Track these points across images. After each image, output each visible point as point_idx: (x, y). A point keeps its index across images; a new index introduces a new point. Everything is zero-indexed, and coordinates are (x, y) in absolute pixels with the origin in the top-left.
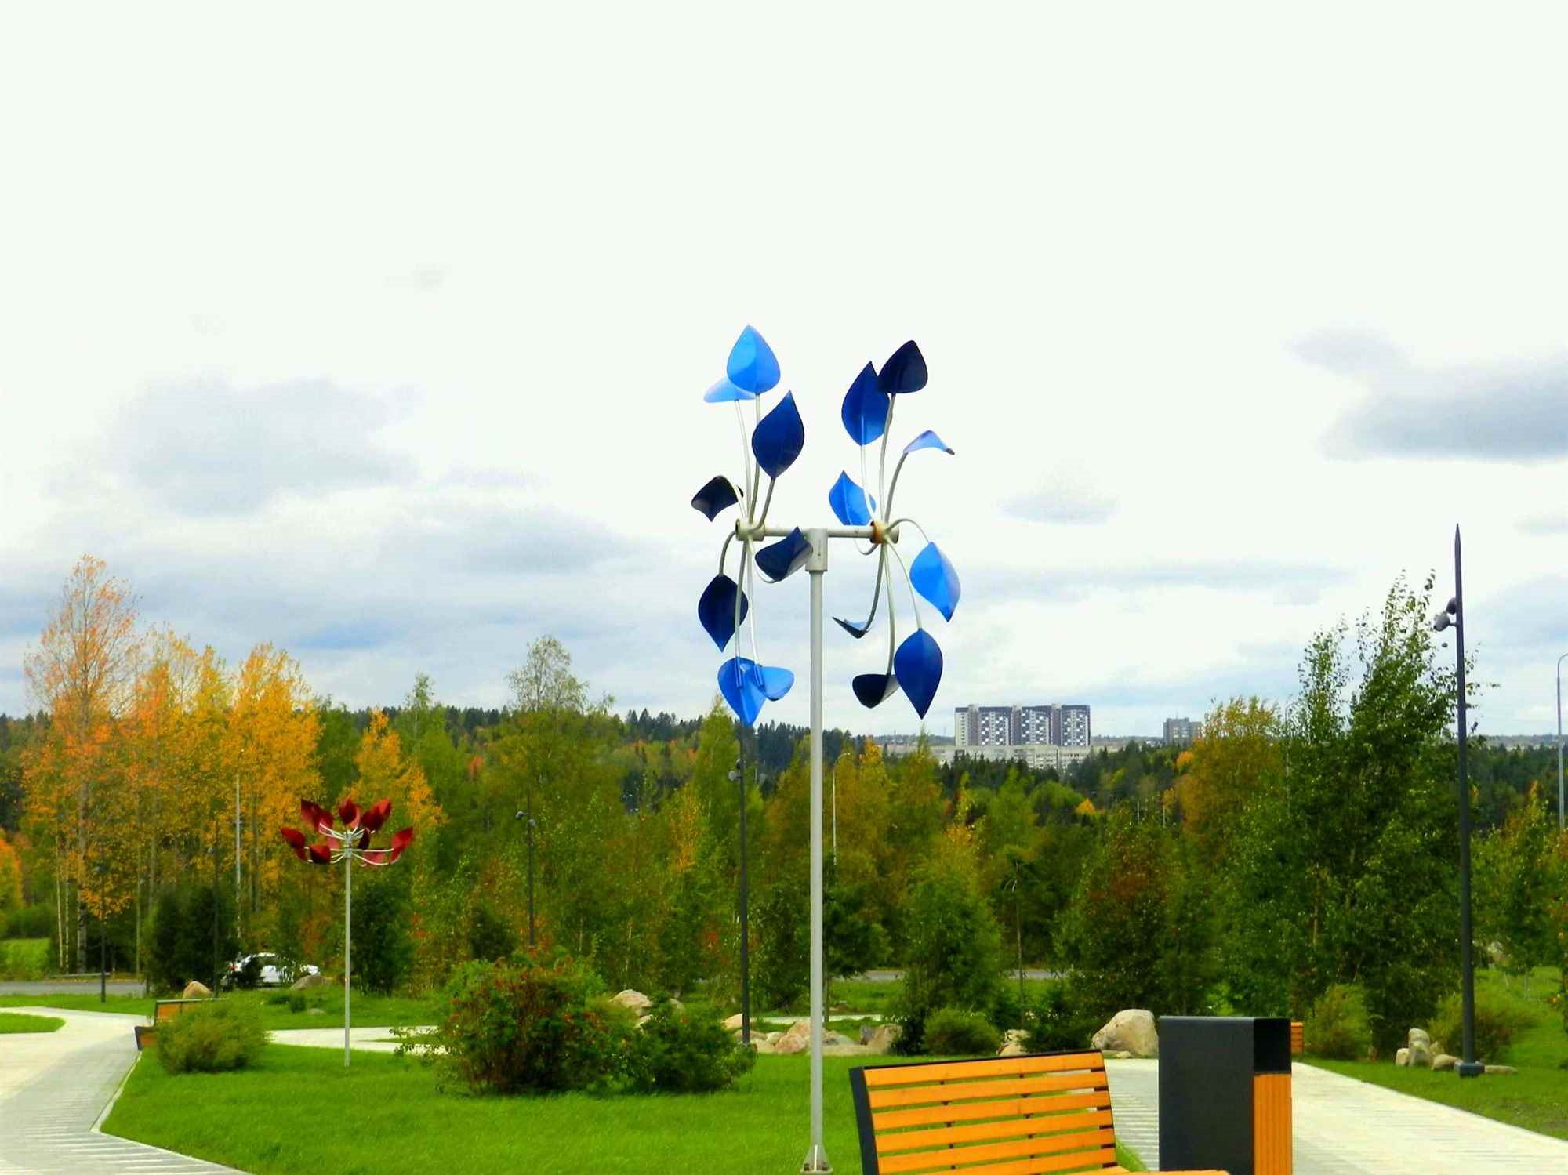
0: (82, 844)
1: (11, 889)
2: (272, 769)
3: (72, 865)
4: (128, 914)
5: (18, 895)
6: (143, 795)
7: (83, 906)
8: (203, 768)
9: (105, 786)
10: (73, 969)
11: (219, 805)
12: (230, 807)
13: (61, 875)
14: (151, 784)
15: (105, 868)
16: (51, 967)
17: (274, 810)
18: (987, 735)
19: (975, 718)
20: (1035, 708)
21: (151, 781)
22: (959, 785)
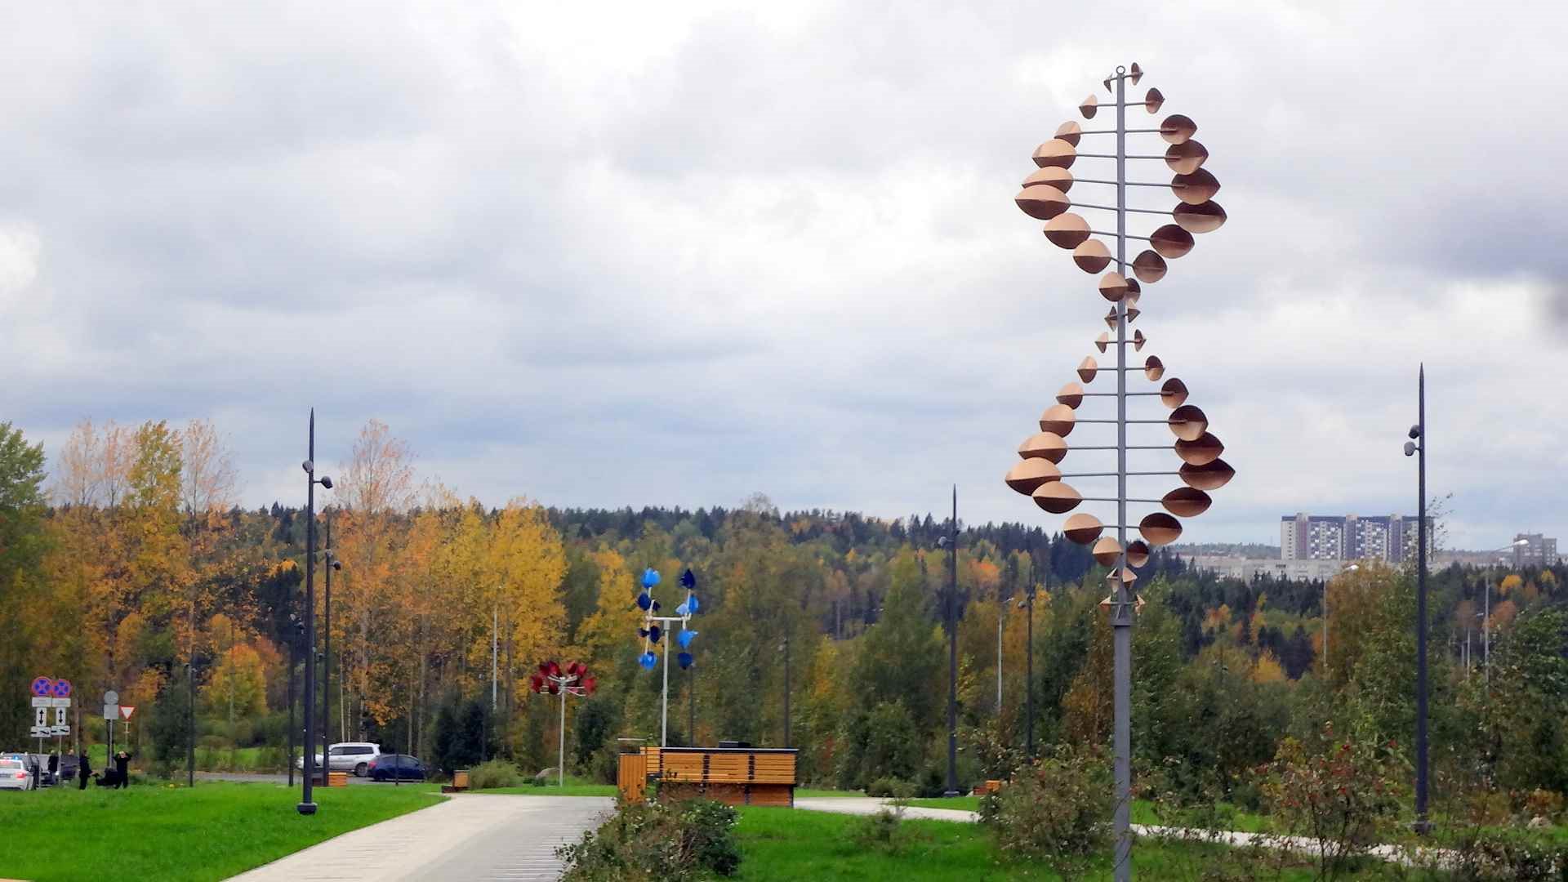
1: (255, 696)
2: (524, 602)
3: (355, 680)
5: (263, 701)
6: (417, 622)
8: (467, 600)
9: (382, 614)
11: (480, 631)
12: (488, 634)
14: (424, 613)
15: (384, 682)
17: (526, 637)
18: (1317, 548)
19: (1303, 527)
20: (1372, 519)
21: (423, 610)
22: (1254, 607)
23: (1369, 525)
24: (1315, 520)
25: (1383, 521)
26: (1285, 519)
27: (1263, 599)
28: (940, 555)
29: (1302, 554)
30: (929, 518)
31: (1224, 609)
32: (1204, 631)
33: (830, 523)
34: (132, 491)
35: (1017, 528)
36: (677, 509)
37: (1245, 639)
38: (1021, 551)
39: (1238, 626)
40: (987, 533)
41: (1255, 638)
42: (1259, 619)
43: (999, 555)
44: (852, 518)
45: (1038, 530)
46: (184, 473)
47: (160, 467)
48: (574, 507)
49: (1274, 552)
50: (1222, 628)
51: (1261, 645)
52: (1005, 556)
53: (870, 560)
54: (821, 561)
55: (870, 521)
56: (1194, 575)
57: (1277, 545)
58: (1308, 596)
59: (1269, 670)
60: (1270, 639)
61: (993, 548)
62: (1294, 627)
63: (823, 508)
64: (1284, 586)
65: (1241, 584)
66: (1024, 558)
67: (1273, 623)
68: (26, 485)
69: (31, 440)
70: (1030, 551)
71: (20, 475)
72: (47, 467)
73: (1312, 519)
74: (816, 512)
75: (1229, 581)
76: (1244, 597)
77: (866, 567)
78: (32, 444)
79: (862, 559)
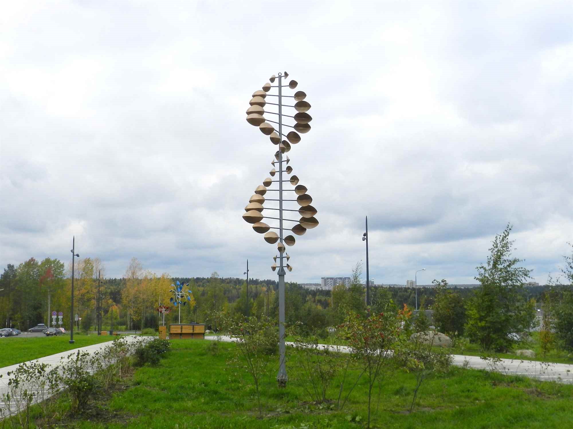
0: (132, 308)
1: (117, 315)
2: (166, 295)
3: (130, 311)
4: (140, 320)
5: (118, 317)
6: (143, 299)
7: (132, 319)
8: (154, 294)
9: (136, 298)
10: (130, 330)
11: (157, 301)
13: (128, 313)
15: (136, 312)
16: (126, 329)
17: (166, 302)
18: (328, 284)
19: (325, 280)
20: (338, 278)
21: (145, 297)
22: (316, 295)
23: (338, 279)
24: (328, 278)
25: (341, 278)
26: (322, 278)
27: (318, 293)
28: (255, 286)
29: (325, 285)
30: (253, 278)
31: (310, 296)
32: (306, 300)
33: (233, 280)
34: (83, 273)
35: (270, 281)
36: (203, 278)
37: (314, 301)
38: (271, 285)
39: (313, 299)
40: (264, 281)
41: (317, 302)
42: (317, 298)
43: (266, 286)
44: (238, 279)
45: (274, 281)
46: (94, 268)
47: (89, 267)
48: (183, 277)
49: (320, 285)
50: (310, 299)
51: (318, 302)
52: (268, 286)
53: (241, 287)
54: (231, 288)
55: (241, 279)
56: (304, 289)
57: (320, 283)
58: (327, 293)
59: (320, 307)
60: (320, 301)
61: (265, 285)
62: (324, 299)
63: (232, 277)
64: (322, 291)
65: (314, 291)
66: (271, 286)
67: (320, 298)
68: (60, 272)
69: (62, 262)
70: (272, 285)
71: (59, 270)
72: (65, 268)
73: (327, 278)
74: (230, 278)
75: (311, 290)
76: (314, 293)
77: (240, 289)
78: (62, 263)
79: (240, 287)
